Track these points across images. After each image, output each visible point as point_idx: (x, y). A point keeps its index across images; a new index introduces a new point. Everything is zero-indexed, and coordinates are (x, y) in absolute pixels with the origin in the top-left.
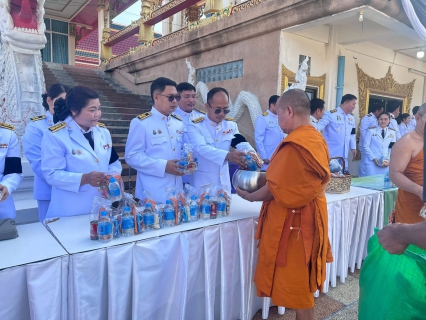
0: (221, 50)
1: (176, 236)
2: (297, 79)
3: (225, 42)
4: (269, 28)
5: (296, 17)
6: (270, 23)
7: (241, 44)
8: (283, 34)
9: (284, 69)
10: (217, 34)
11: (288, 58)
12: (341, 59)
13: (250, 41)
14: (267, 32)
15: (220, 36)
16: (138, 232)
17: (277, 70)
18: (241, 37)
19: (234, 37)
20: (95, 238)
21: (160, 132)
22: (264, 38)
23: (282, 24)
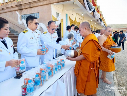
0: (30, 9)
1: (57, 81)
2: (58, 19)
3: (32, 6)
4: (48, 3)
5: (56, 1)
7: (38, 7)
8: (52, 5)
9: (53, 16)
10: (29, 3)
13: (41, 7)
15: (30, 4)
16: (42, 85)
17: (51, 17)
18: (38, 5)
19: (35, 5)
23: (52, 2)
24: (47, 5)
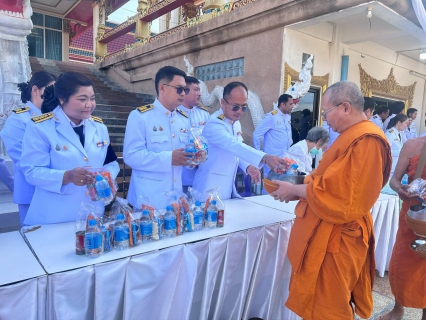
0: (221, 47)
1: (179, 248)
2: (301, 77)
3: (225, 38)
4: (272, 25)
5: (301, 13)
6: (274, 19)
7: (242, 41)
8: (286, 31)
9: (287, 67)
10: (218, 31)
11: (291, 56)
12: (345, 59)
13: (252, 38)
14: (270, 29)
15: (221, 32)
16: (133, 244)
17: (280, 68)
18: (242, 33)
19: (235, 33)
20: (81, 252)
21: (161, 129)
22: (266, 35)
23: (286, 20)
24: (270, 32)
